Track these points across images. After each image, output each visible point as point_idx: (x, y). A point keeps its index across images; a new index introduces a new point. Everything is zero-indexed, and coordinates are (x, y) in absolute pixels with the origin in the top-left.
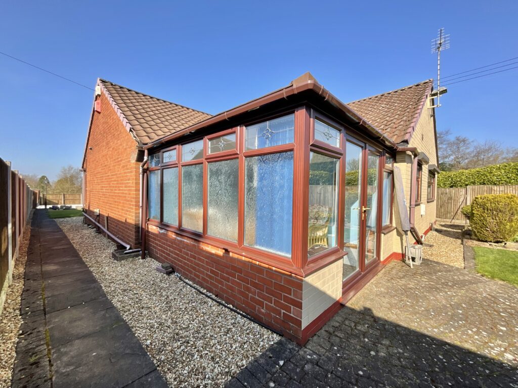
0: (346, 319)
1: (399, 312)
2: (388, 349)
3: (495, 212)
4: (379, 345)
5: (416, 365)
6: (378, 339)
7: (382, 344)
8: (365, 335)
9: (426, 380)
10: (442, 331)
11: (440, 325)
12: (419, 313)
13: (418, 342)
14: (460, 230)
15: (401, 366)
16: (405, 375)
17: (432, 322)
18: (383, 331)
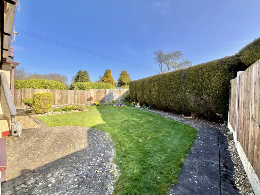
0: (14, 187)
1: (39, 159)
2: (53, 177)
3: (44, 100)
4: (48, 179)
5: (68, 171)
6: (45, 178)
7: (49, 178)
8: (36, 183)
9: (76, 172)
10: (62, 153)
11: (59, 152)
12: (48, 153)
13: (59, 163)
14: (22, 111)
15: (65, 177)
16: (69, 177)
17: (55, 153)
18: (42, 173)
